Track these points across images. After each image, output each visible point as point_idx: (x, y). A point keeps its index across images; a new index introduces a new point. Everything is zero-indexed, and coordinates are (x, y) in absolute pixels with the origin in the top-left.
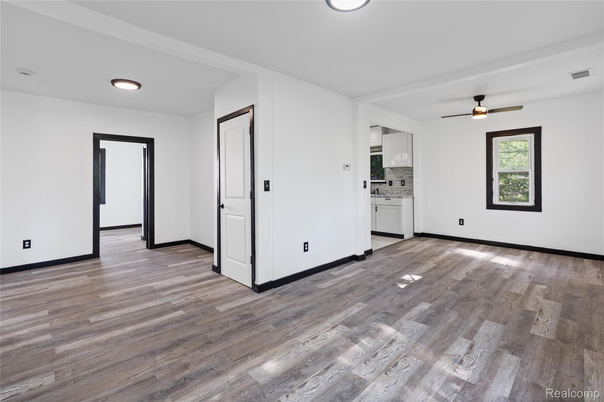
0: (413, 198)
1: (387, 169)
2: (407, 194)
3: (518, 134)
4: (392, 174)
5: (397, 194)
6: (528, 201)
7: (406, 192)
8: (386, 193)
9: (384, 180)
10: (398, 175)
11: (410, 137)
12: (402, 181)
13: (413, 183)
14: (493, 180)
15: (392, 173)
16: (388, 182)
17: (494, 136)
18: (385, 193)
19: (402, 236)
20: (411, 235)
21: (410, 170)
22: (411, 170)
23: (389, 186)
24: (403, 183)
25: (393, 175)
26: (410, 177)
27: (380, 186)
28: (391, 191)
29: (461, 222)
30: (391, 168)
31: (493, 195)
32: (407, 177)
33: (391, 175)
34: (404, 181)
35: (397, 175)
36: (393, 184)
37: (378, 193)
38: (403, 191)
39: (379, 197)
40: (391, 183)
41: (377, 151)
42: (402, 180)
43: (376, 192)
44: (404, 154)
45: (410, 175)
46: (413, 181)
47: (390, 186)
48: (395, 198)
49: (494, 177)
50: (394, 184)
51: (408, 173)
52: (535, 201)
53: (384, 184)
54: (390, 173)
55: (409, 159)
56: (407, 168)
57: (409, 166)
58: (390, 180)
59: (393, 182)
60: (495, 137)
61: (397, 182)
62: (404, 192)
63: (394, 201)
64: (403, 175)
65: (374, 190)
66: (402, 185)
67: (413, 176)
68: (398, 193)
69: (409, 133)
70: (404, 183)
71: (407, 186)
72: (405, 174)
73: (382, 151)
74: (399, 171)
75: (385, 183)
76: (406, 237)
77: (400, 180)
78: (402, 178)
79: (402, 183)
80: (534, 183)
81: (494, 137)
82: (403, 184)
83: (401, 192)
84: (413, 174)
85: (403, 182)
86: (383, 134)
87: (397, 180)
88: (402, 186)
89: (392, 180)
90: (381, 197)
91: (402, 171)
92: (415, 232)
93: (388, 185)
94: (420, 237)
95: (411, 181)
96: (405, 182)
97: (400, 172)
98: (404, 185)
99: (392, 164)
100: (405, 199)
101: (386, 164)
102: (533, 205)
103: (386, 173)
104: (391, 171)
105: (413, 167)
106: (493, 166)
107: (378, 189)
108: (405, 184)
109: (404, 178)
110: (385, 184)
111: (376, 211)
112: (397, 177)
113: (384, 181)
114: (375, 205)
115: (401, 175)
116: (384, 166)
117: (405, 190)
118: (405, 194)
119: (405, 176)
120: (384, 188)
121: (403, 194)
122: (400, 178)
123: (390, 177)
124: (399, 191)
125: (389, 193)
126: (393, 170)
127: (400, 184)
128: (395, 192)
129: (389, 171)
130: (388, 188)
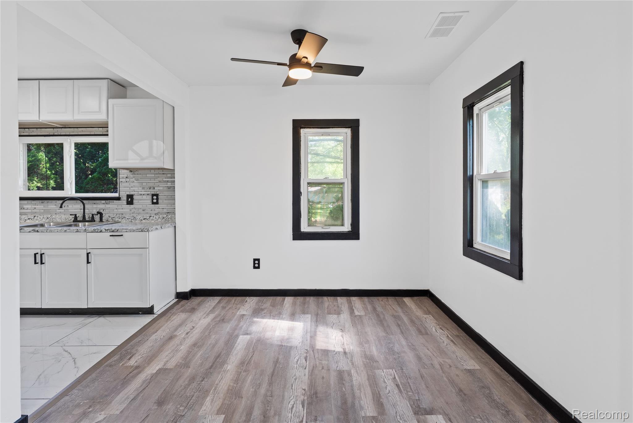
0: (175, 227)
1: (122, 172)
2: (164, 220)
3: (332, 128)
4: (134, 182)
5: (144, 221)
6: (343, 225)
7: (161, 216)
8: (120, 220)
9: (116, 192)
10: (145, 184)
11: (168, 111)
12: (153, 195)
13: (174, 200)
14: (301, 195)
15: (133, 180)
16: (125, 198)
17: (303, 126)
18: (117, 220)
19: (149, 311)
20: (171, 299)
21: (168, 175)
22: (171, 174)
23: (127, 204)
24: (155, 199)
25: (136, 184)
26: (169, 188)
27: (107, 206)
28: (132, 215)
29: (257, 264)
30: (131, 170)
31: (301, 217)
32: (163, 187)
33: (131, 184)
34: (157, 195)
35: (143, 184)
36: (134, 201)
37: (101, 220)
38: (156, 214)
39: (94, 231)
40: (130, 200)
41: (101, 133)
42: (153, 193)
43: (97, 218)
44: (155, 142)
45: (168, 184)
46: (175, 195)
47: (129, 206)
48: (134, 231)
49: (302, 190)
50: (137, 201)
51: (164, 180)
52: (352, 225)
53: (115, 201)
54: (128, 180)
55: (166, 153)
56: (164, 171)
57: (165, 167)
58: (128, 193)
59: (134, 197)
60: (304, 128)
61: (144, 197)
62: (157, 217)
63: (130, 238)
64: (156, 184)
65: (93, 215)
66: (153, 203)
67: (174, 187)
68: (144, 219)
69: (165, 102)
70: (157, 199)
71: (163, 204)
72: (160, 182)
73: (107, 135)
74: (147, 175)
75: (118, 199)
76: (158, 310)
77: (149, 193)
78: (154, 189)
79: (153, 199)
80: (351, 199)
81: (302, 128)
82: (155, 201)
83: (150, 217)
84: (174, 181)
85: (155, 197)
86: (110, 98)
87: (143, 193)
88: (153, 205)
89: (132, 193)
90: (101, 231)
91: (154, 175)
92: (177, 291)
93: (125, 202)
94: (188, 299)
95: (171, 196)
96: (159, 197)
97: (150, 179)
98: (157, 203)
99: (129, 161)
100: (157, 231)
101: (117, 160)
102: (349, 230)
103: (121, 180)
104: (131, 176)
105: (174, 170)
106: (301, 173)
107: (101, 211)
108: (160, 201)
109: (156, 190)
110: (117, 201)
111: (88, 262)
112: (143, 188)
113: (116, 195)
114: (87, 249)
115: (151, 185)
116: (112, 164)
117: (158, 212)
118: (159, 220)
119: (159, 185)
120: (116, 209)
121: (155, 220)
122: (150, 189)
123: (129, 188)
124: (148, 216)
125: (127, 220)
126: (135, 174)
127: (150, 202)
128: (138, 217)
129: (126, 176)
130: (124, 209)
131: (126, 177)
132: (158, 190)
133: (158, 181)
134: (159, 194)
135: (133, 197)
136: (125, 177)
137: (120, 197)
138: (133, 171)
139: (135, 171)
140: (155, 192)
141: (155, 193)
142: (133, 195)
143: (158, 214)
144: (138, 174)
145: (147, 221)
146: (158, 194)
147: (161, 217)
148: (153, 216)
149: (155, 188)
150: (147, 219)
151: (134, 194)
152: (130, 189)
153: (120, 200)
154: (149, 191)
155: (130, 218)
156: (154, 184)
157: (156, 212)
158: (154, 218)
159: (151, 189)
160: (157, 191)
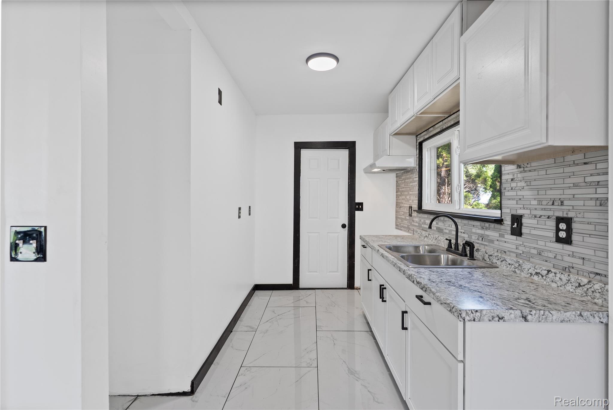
4: (523, 188)
5: (536, 278)
7: (573, 278)
8: (498, 263)
9: (496, 208)
10: (544, 192)
12: (559, 220)
15: (523, 184)
16: (509, 222)
18: (494, 261)
23: (512, 234)
24: (564, 230)
25: (527, 192)
26: (595, 201)
27: (487, 232)
28: (517, 258)
30: (520, 164)
32: (584, 201)
33: (519, 193)
34: (568, 221)
36: (524, 230)
37: (471, 256)
38: (562, 270)
40: (517, 226)
42: (560, 214)
47: (514, 237)
50: (528, 230)
53: (495, 225)
54: (514, 185)
58: (514, 213)
59: (524, 221)
61: (542, 223)
62: (565, 278)
64: (567, 192)
65: (463, 245)
66: (559, 240)
68: (537, 274)
70: (569, 231)
71: (582, 247)
72: (575, 186)
75: (500, 221)
77: (550, 213)
78: (562, 203)
79: (558, 230)
82: (563, 235)
83: (549, 271)
85: (563, 226)
87: (540, 213)
88: (560, 246)
89: (520, 212)
91: (562, 170)
93: (509, 230)
96: (574, 226)
97: (555, 179)
98: (568, 240)
103: (503, 186)
104: (519, 175)
108: (574, 236)
109: (567, 208)
110: (498, 226)
112: (540, 202)
113: (495, 213)
115: (556, 194)
117: (571, 265)
118: (569, 287)
119: (574, 195)
120: (498, 240)
121: (559, 285)
122: (553, 204)
123: (515, 202)
124: (544, 268)
125: (509, 266)
126: (525, 171)
127: (552, 234)
128: (527, 266)
129: (512, 177)
130: (508, 242)
131: (512, 180)
132: (571, 208)
133: (572, 185)
134: (575, 219)
135: (521, 220)
136: (510, 180)
137: (502, 218)
138: (522, 166)
139: (526, 165)
140: (565, 213)
141: (565, 216)
142: (522, 216)
143: (571, 270)
144: (530, 171)
145: (543, 280)
146: (571, 218)
147: (573, 280)
148: (555, 273)
149: (565, 203)
150: (542, 276)
151: (524, 214)
152: (517, 204)
153: (501, 224)
154: (550, 210)
155: (512, 263)
156: (561, 192)
157: (566, 265)
158: (557, 278)
159: (556, 203)
160: (569, 210)
